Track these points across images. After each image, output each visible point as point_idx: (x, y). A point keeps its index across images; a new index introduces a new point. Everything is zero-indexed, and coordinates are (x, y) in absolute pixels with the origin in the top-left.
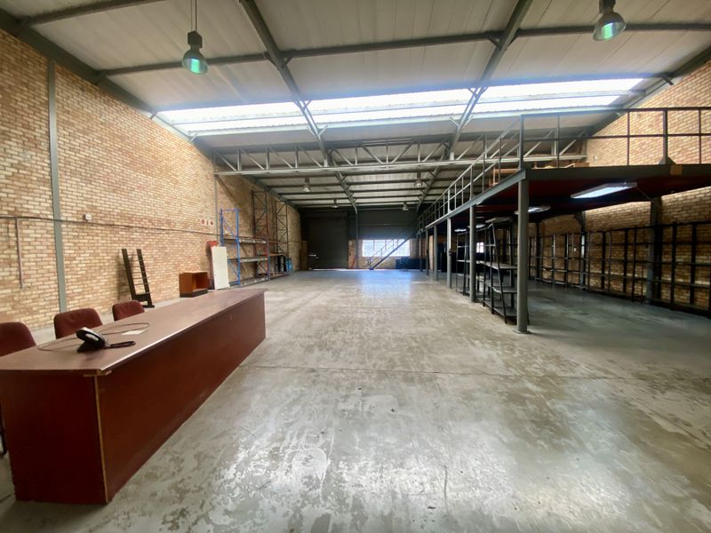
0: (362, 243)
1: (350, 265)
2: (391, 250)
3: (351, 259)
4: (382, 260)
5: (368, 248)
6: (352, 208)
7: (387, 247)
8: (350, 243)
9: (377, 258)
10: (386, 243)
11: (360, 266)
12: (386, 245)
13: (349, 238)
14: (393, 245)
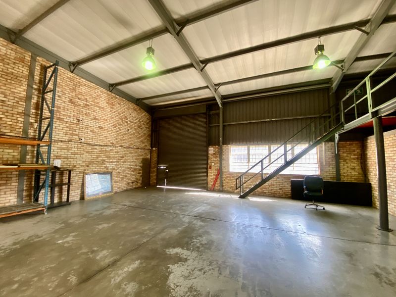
0: (228, 152)
1: (210, 184)
2: (281, 162)
3: (212, 174)
4: (264, 181)
5: (239, 157)
6: (214, 99)
7: (273, 157)
8: (211, 150)
9: (255, 175)
10: (270, 149)
11: (226, 188)
12: (270, 154)
13: (210, 143)
14: (285, 154)
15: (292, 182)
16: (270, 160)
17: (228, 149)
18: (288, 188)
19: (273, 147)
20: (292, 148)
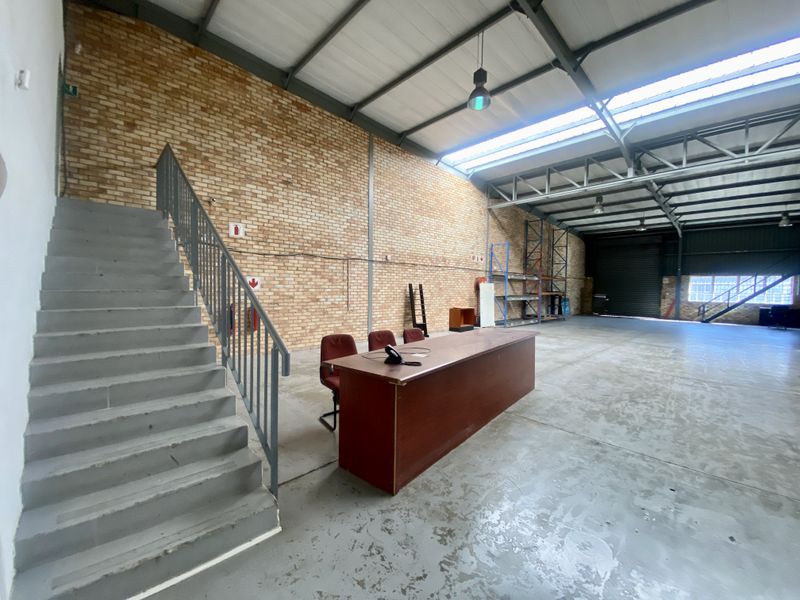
0: (688, 281)
1: (663, 313)
2: (750, 292)
3: (665, 305)
4: (729, 309)
5: (701, 288)
6: (674, 228)
7: (742, 288)
8: (666, 280)
9: (719, 305)
10: (739, 281)
11: (682, 316)
12: (738, 285)
13: (664, 273)
14: (755, 286)
15: (762, 310)
16: (738, 290)
17: (688, 279)
18: (757, 315)
19: (743, 278)
20: (765, 279)
